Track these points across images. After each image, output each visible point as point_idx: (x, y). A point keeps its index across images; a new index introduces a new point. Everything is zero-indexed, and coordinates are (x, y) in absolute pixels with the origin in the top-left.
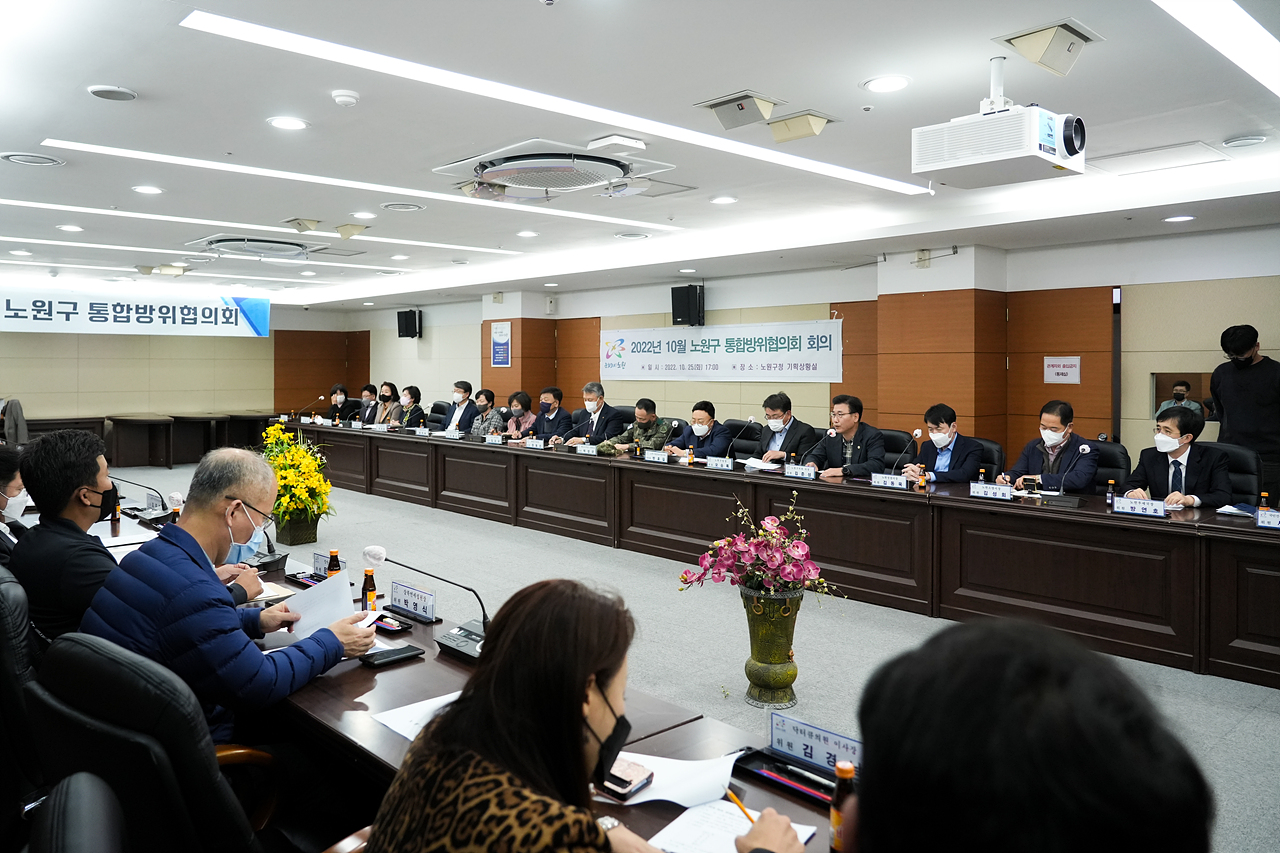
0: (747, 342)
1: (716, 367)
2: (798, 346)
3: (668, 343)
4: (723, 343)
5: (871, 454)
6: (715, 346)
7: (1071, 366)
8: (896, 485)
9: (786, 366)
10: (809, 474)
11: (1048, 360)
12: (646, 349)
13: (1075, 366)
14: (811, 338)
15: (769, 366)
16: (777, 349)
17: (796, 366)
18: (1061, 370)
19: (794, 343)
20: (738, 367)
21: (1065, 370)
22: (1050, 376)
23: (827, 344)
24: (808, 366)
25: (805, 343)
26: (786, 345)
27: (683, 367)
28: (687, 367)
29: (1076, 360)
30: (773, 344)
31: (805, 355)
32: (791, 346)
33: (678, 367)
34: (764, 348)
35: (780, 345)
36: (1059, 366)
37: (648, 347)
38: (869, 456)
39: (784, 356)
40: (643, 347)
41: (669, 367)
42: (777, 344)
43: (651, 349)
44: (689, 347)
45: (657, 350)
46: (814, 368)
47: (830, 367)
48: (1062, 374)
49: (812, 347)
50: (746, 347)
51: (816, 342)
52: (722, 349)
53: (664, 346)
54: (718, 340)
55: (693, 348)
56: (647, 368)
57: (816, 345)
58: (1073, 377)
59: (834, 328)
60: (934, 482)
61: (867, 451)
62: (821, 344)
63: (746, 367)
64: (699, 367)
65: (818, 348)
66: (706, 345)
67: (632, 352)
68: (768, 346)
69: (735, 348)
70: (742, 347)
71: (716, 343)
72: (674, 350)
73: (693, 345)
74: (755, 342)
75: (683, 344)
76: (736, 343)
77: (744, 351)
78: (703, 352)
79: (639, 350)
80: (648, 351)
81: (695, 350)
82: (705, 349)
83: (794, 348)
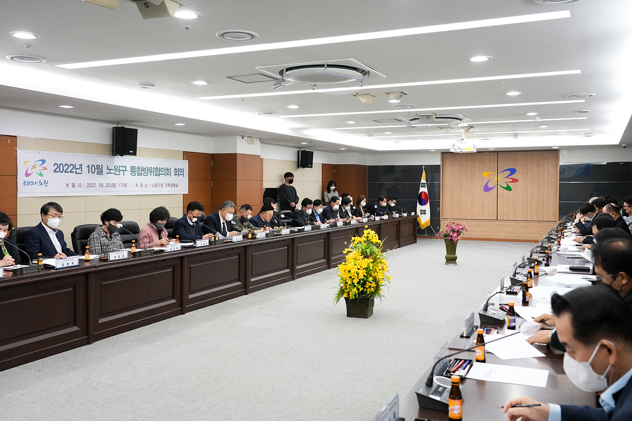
0: (143, 169)
1: (125, 185)
2: (169, 173)
3: (88, 167)
4: (129, 169)
6: (123, 171)
9: (164, 185)
12: (68, 170)
14: (175, 169)
15: (156, 185)
16: (159, 175)
17: (169, 185)
19: (167, 172)
20: (139, 185)
23: (182, 173)
24: (174, 185)
25: (173, 172)
26: (163, 173)
27: (101, 185)
28: (105, 185)
30: (157, 172)
31: (173, 179)
32: (166, 174)
33: (97, 185)
34: (152, 173)
35: (161, 173)
37: (70, 168)
39: (163, 179)
40: (65, 168)
41: (90, 185)
42: (159, 172)
43: (74, 170)
44: (105, 170)
45: (79, 171)
46: (177, 186)
47: (184, 185)
49: (176, 175)
50: (143, 172)
51: (178, 172)
53: (85, 169)
54: (126, 167)
55: (108, 171)
56: (71, 185)
59: (185, 165)
62: (180, 173)
63: (144, 186)
64: (114, 185)
65: (179, 175)
66: (117, 170)
67: (55, 171)
68: (155, 172)
69: (136, 173)
70: (140, 172)
71: (124, 169)
72: (93, 172)
73: (108, 169)
74: (148, 170)
75: (101, 168)
76: (137, 169)
77: (141, 175)
78: (115, 174)
79: (61, 171)
80: (71, 172)
81: (110, 173)
82: (117, 173)
83: (168, 175)
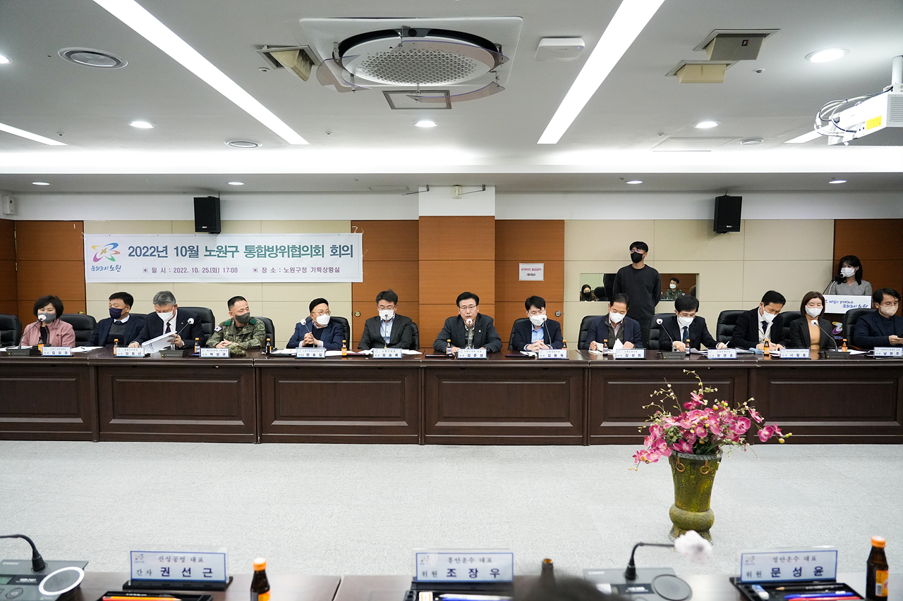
0: (268, 249)
1: (235, 270)
2: (321, 253)
3: (177, 248)
4: (242, 249)
6: (233, 252)
7: (538, 270)
9: (309, 269)
11: (522, 266)
12: (148, 253)
13: (540, 269)
14: (334, 247)
15: (292, 269)
16: (300, 256)
17: (319, 269)
18: (531, 272)
19: (317, 251)
20: (260, 270)
21: (533, 272)
22: (523, 276)
23: (349, 252)
24: (331, 270)
25: (328, 251)
26: (309, 252)
27: (196, 270)
28: (200, 269)
29: (541, 266)
30: (296, 251)
31: (328, 260)
32: (314, 253)
33: (189, 270)
34: (286, 254)
35: (303, 252)
36: (530, 269)
37: (150, 252)
39: (306, 261)
40: (143, 252)
41: (177, 270)
42: (300, 251)
43: (155, 253)
44: (202, 252)
45: (164, 254)
46: (337, 271)
47: (352, 269)
48: (532, 275)
49: (334, 255)
50: (268, 253)
51: (337, 251)
52: (241, 255)
53: (171, 251)
54: (237, 247)
55: (208, 253)
56: (150, 271)
57: (338, 253)
58: (539, 276)
59: (357, 240)
62: (342, 252)
63: (268, 271)
64: (215, 270)
65: (340, 255)
66: (222, 251)
67: (130, 255)
68: (291, 253)
69: (256, 254)
70: (263, 253)
71: (234, 249)
72: (184, 254)
73: (207, 251)
74: (277, 249)
75: (195, 249)
76: (256, 249)
77: (265, 257)
78: (218, 256)
79: (139, 254)
80: (151, 255)
81: (210, 255)
82: (221, 254)
83: (317, 255)
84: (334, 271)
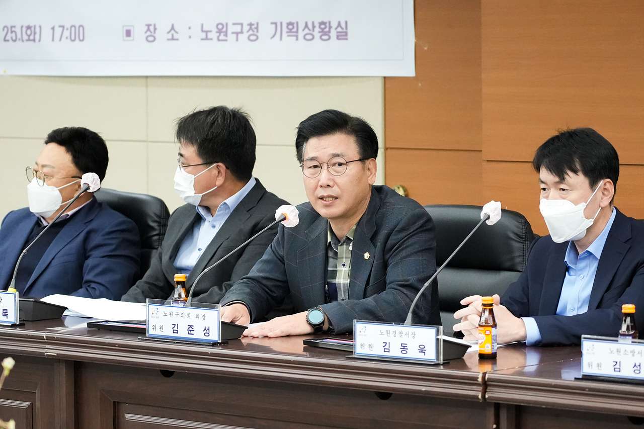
1: (77, 33)
5: (395, 274)
8: (413, 354)
9: (266, 30)
10: (207, 330)
15: (222, 30)
17: (292, 27)
20: (139, 32)
24: (325, 29)
38: (389, 278)
46: (343, 36)
60: (537, 346)
61: (385, 265)
63: (162, 34)
64: (31, 33)
84: (333, 34)
